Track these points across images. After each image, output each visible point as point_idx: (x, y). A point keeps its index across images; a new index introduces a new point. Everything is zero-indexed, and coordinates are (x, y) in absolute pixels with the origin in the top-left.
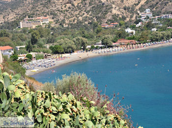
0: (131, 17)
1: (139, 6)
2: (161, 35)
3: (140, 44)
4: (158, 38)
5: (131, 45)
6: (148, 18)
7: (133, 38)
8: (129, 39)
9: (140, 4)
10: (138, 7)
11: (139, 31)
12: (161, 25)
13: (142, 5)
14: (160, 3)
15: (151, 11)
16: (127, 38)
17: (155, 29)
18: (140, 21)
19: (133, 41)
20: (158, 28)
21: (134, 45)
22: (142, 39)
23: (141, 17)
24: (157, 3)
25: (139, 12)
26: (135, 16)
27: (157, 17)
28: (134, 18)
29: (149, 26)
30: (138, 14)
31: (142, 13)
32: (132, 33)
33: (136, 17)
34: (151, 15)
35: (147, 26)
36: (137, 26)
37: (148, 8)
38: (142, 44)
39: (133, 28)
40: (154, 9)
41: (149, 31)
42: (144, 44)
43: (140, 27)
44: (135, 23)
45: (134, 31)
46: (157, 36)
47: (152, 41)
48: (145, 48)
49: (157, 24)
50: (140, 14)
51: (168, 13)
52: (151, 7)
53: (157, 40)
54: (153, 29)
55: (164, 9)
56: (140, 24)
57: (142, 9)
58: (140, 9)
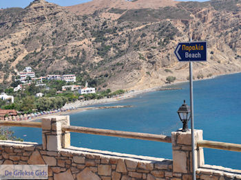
0: (6, 77)
1: (16, 62)
2: (51, 102)
3: (23, 114)
4: (46, 106)
5: (10, 117)
6: (30, 79)
7: (13, 107)
8: (6, 108)
9: (17, 59)
10: (14, 64)
11: (18, 96)
12: (48, 89)
13: (20, 62)
14: (44, 59)
15: (33, 70)
16: (3, 106)
17: (41, 94)
18: (19, 83)
19: (13, 110)
20: (44, 92)
21: (14, 117)
22: (25, 107)
23: (19, 77)
24: (40, 60)
25: (16, 71)
26: (11, 76)
27: (41, 78)
28: (9, 79)
29: (32, 90)
30: (16, 74)
31: (21, 72)
32: (10, 100)
33: (13, 78)
34: (33, 76)
35: (30, 90)
36: (15, 90)
37: (29, 65)
38: (25, 115)
39: (10, 92)
40: (37, 67)
41: (34, 97)
42: (29, 115)
43: (19, 91)
44: (12, 85)
45: (12, 97)
46: (45, 104)
47: (39, 110)
48: (30, 120)
49: (43, 87)
50: (18, 74)
51: (55, 73)
52: (33, 64)
53: (46, 109)
54: (38, 95)
55: (50, 68)
56: (19, 87)
57: (20, 67)
58: (17, 67)
